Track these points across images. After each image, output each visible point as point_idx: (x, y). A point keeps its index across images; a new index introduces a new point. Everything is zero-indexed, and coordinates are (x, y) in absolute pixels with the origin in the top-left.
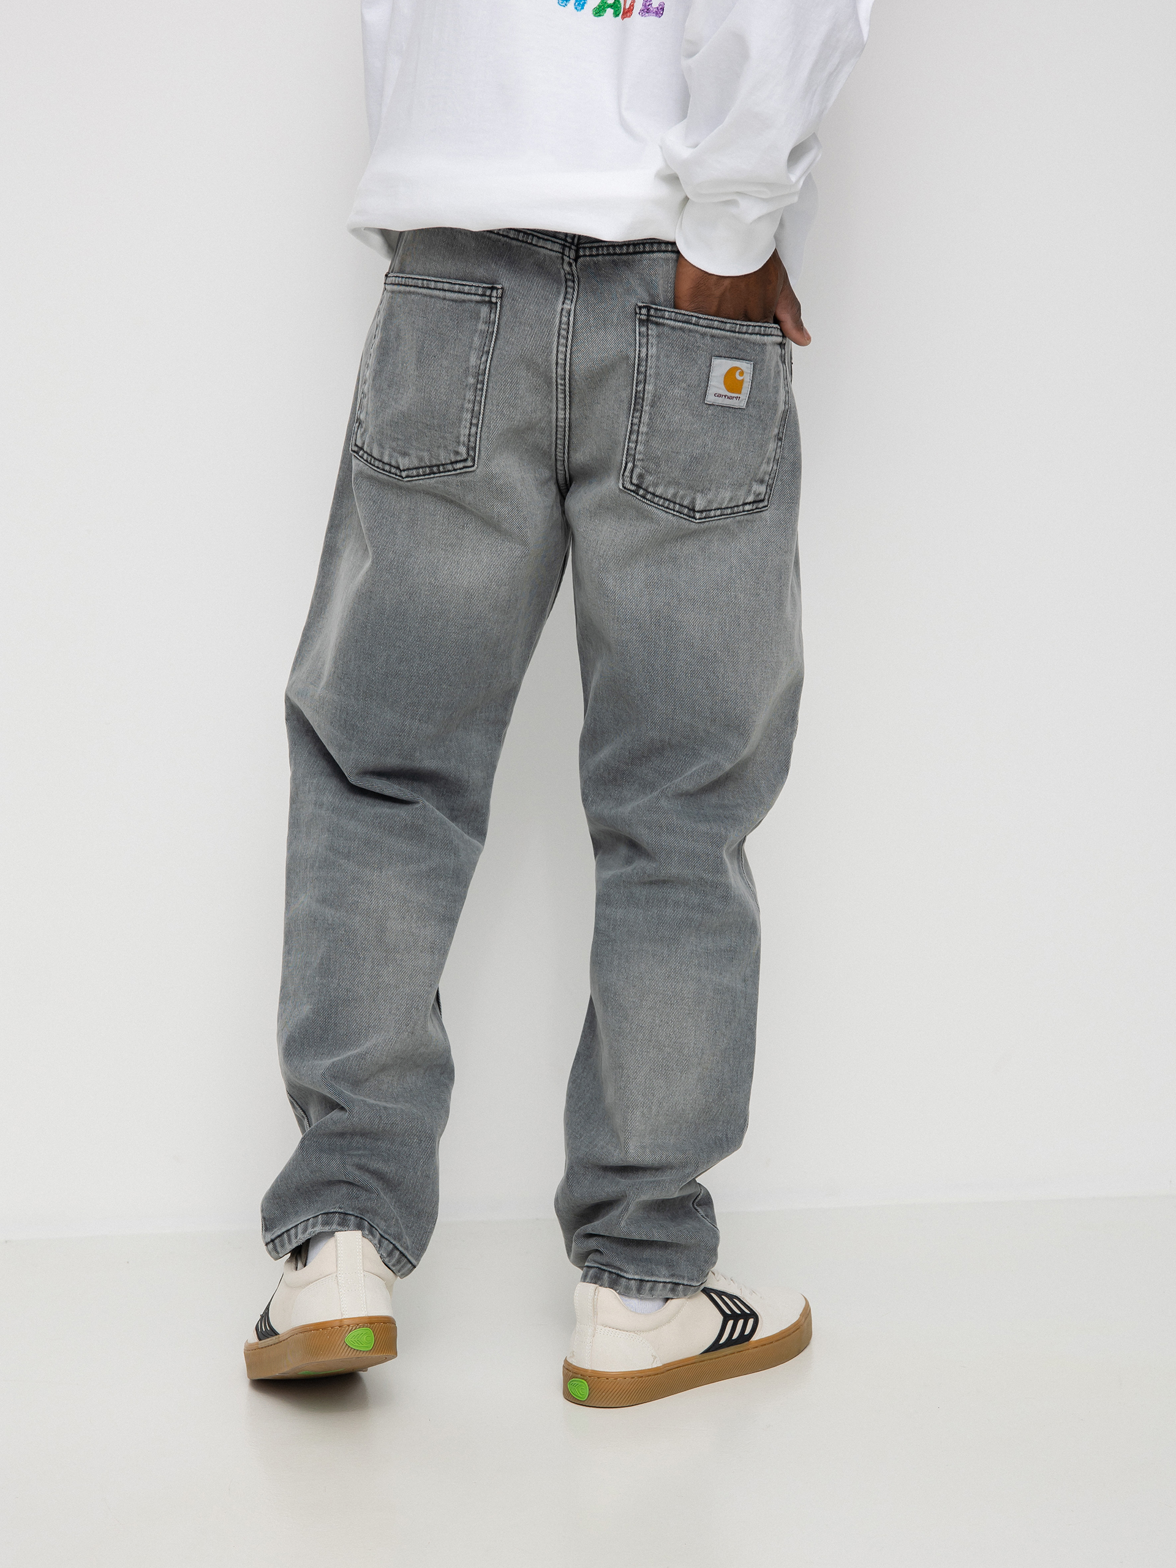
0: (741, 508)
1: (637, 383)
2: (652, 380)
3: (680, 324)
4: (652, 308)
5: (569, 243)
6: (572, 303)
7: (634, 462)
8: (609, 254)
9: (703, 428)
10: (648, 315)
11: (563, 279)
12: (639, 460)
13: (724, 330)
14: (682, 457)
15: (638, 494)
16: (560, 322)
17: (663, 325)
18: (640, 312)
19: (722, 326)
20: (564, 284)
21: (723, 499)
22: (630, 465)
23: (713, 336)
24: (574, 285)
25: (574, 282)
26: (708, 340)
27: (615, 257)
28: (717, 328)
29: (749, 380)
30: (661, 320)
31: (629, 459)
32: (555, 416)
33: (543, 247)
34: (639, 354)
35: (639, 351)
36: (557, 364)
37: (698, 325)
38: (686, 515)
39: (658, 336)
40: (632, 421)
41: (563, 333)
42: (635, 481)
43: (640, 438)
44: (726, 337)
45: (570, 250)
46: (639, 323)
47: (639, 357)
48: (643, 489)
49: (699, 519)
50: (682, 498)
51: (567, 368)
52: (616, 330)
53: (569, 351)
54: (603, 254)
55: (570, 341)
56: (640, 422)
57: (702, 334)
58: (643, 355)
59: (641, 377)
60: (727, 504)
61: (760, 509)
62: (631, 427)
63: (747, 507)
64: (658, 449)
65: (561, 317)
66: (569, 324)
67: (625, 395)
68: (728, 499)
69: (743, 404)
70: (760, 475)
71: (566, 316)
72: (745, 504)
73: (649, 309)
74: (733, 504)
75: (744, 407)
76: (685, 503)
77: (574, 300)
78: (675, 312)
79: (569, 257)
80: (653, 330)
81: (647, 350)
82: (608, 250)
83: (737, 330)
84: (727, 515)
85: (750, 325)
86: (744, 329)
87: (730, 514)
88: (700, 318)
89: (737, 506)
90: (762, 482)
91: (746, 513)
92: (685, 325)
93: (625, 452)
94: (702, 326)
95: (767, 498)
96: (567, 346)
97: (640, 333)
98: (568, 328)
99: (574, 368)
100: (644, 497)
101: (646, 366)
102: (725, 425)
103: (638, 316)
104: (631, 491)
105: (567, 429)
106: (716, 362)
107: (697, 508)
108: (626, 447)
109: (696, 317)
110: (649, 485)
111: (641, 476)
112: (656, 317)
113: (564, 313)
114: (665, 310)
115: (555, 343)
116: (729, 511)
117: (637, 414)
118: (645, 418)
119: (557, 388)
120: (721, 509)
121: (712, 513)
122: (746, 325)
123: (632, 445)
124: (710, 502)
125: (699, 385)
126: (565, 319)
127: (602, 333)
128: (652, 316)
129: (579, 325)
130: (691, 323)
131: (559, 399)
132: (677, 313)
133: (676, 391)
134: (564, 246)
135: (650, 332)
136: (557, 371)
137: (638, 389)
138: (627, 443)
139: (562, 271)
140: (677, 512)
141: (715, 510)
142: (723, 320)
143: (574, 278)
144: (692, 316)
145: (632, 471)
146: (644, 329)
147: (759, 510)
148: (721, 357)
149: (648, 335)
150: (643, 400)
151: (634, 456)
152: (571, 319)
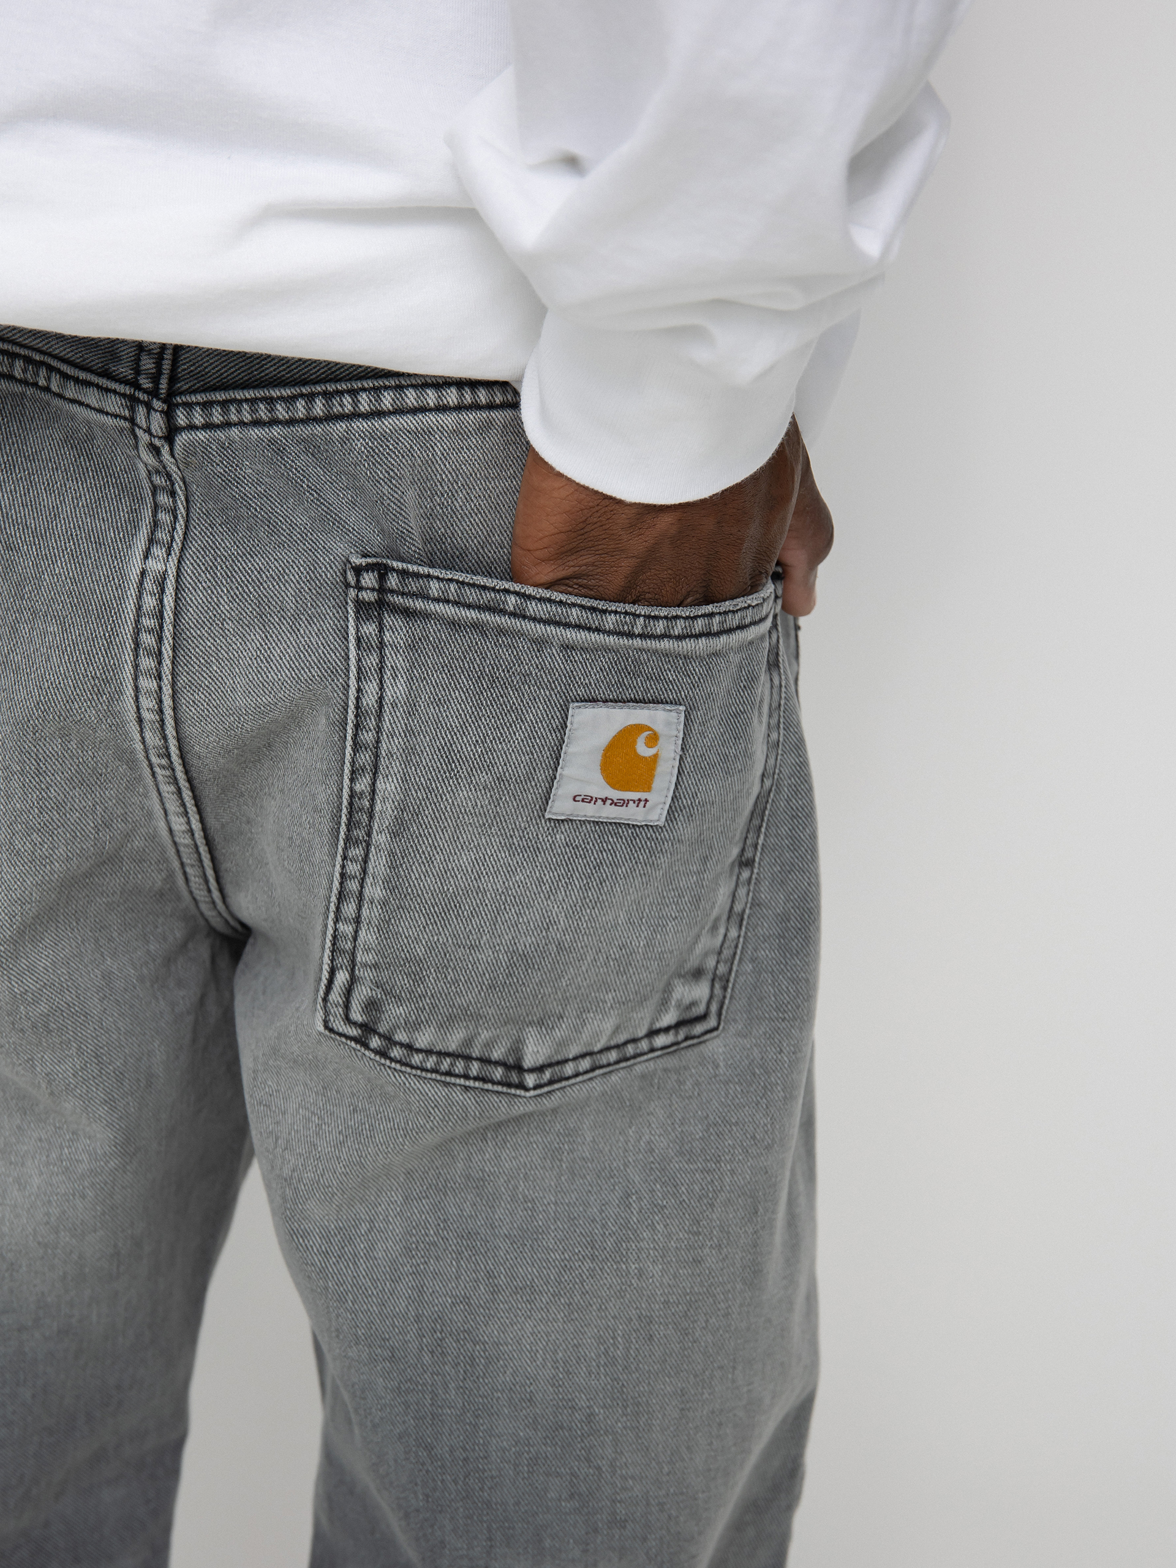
0: (644, 1045)
1: (353, 772)
2: (396, 766)
3: (473, 614)
4: (393, 569)
5: (145, 391)
6: (169, 554)
7: (353, 970)
8: (257, 423)
9: (541, 881)
10: (382, 590)
11: (146, 484)
12: (365, 965)
13: (598, 630)
14: (485, 956)
15: (366, 1046)
16: (139, 608)
17: (426, 616)
18: (358, 581)
19: (594, 620)
20: (149, 500)
21: (597, 1035)
22: (342, 977)
23: (567, 647)
24: (175, 502)
25: (173, 494)
26: (554, 657)
27: (276, 431)
28: (578, 627)
29: (672, 755)
30: (419, 604)
31: (339, 961)
32: (162, 824)
33: (81, 404)
34: (358, 699)
35: (359, 690)
36: (140, 720)
37: (524, 617)
38: (499, 1083)
39: (412, 647)
40: (343, 867)
41: (148, 640)
42: (357, 1015)
43: (365, 912)
44: (607, 649)
45: (148, 413)
46: (357, 612)
47: (357, 707)
48: (380, 1036)
49: (535, 1088)
50: (488, 1045)
51: (170, 731)
52: (294, 631)
53: (167, 690)
54: (242, 424)
55: (167, 662)
56: (364, 871)
57: (534, 641)
58: (370, 700)
59: (365, 758)
60: (609, 1040)
61: (699, 1037)
62: (341, 884)
63: (660, 1041)
64: (417, 940)
65: (140, 597)
66: (162, 617)
67: (323, 795)
68: (608, 1032)
69: (656, 814)
70: (693, 963)
71: (152, 594)
72: (652, 1033)
73: (383, 571)
74: (622, 1038)
75: (661, 823)
76: (496, 1054)
77: (176, 547)
78: (457, 581)
79: (148, 431)
80: (396, 631)
81: (381, 688)
82: (254, 411)
83: (638, 630)
84: (609, 1065)
85: (677, 617)
86: (660, 627)
87: (617, 1062)
88: (530, 597)
89: (634, 1041)
90: (697, 974)
91: (659, 1053)
92: (486, 617)
93: (328, 944)
94: (534, 619)
95: (714, 1008)
96: (159, 677)
97: (358, 640)
98: (161, 627)
99: (188, 729)
100: (383, 1054)
101: (379, 730)
102: (607, 870)
103: (352, 593)
104: (347, 1037)
105: (203, 849)
106: (581, 716)
107: (528, 1063)
108: (330, 931)
109: (517, 593)
110: (396, 1027)
111: (372, 1006)
112: (403, 594)
113: (149, 585)
114: (429, 576)
115: (128, 670)
116: (613, 1056)
117: (357, 852)
118: (378, 864)
119: (154, 774)
120: (590, 1054)
121: (569, 1069)
122: (666, 617)
123: (346, 929)
124: (562, 1044)
125: (529, 777)
126: (149, 602)
127: (256, 637)
128: (392, 591)
129: (190, 616)
130: (503, 612)
131: (165, 794)
132: (463, 583)
133: (463, 794)
134: (133, 401)
135: (388, 636)
136: (143, 738)
137: (358, 788)
138: (330, 923)
139: (141, 466)
140: (476, 1079)
141: (575, 1059)
142: (595, 603)
143: (173, 484)
144: (507, 591)
145: (348, 992)
146: (370, 629)
147: (695, 1041)
148: (594, 700)
149: (382, 645)
150: (371, 817)
151: (353, 954)
152: (169, 601)
